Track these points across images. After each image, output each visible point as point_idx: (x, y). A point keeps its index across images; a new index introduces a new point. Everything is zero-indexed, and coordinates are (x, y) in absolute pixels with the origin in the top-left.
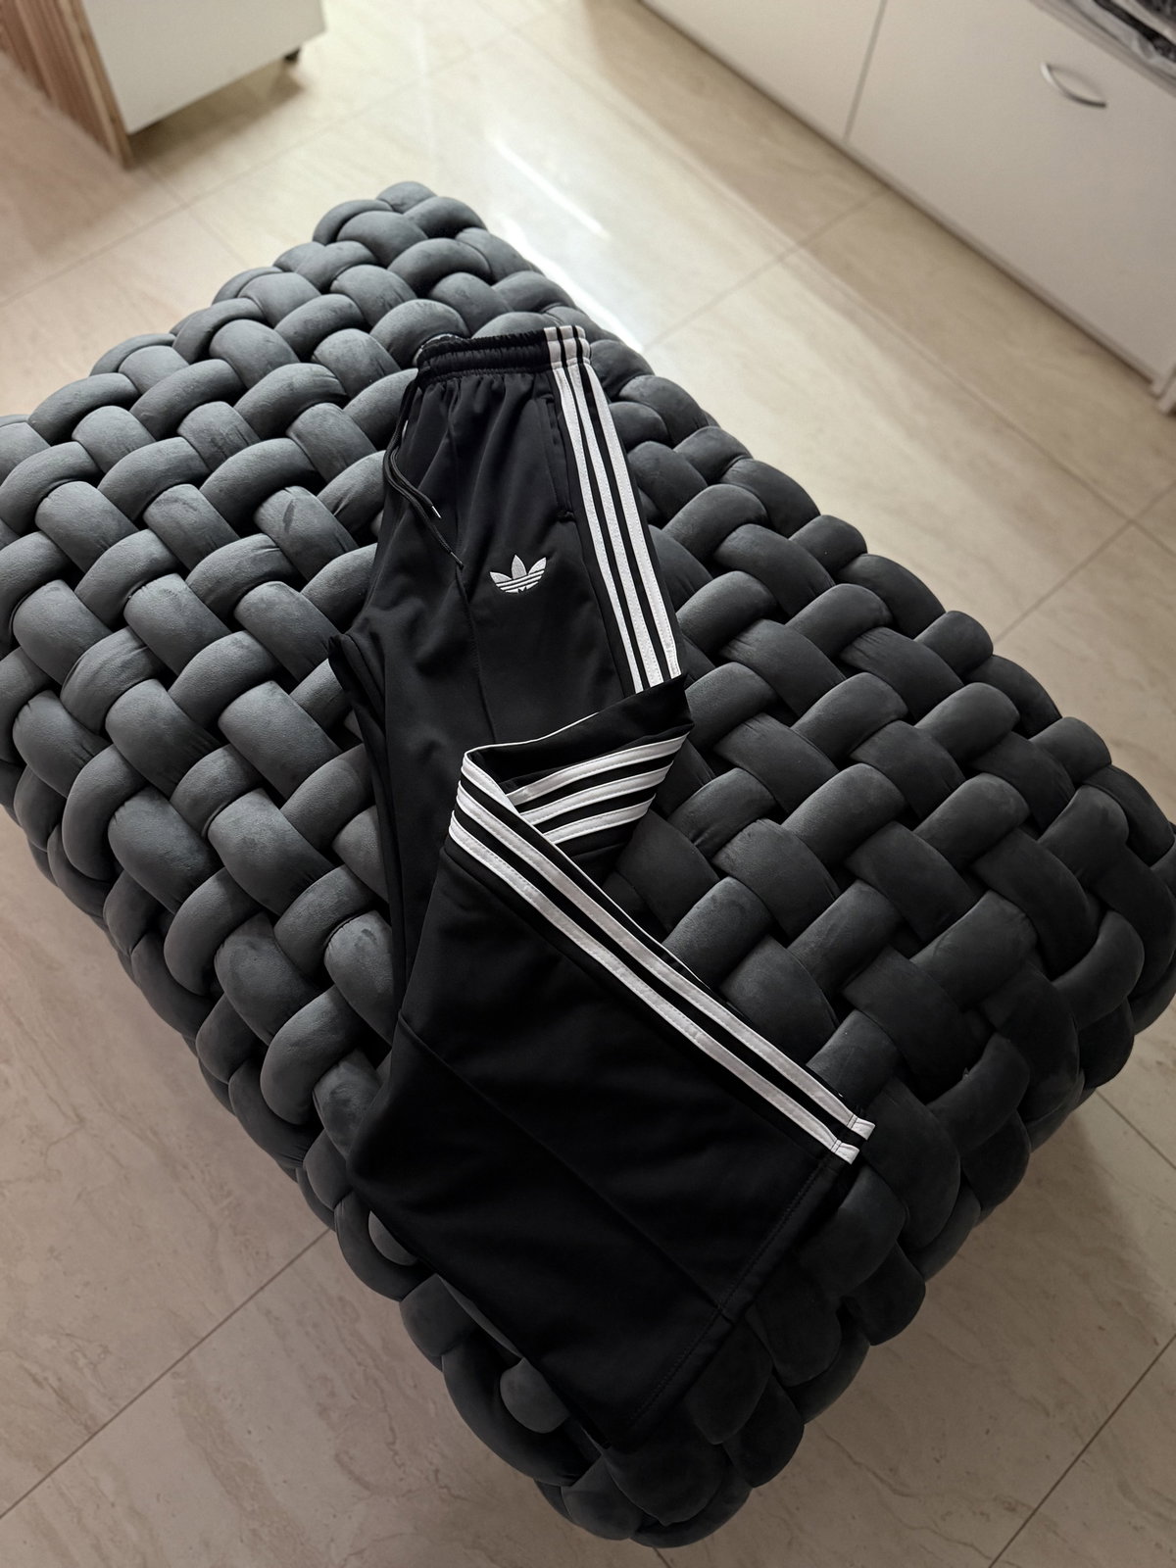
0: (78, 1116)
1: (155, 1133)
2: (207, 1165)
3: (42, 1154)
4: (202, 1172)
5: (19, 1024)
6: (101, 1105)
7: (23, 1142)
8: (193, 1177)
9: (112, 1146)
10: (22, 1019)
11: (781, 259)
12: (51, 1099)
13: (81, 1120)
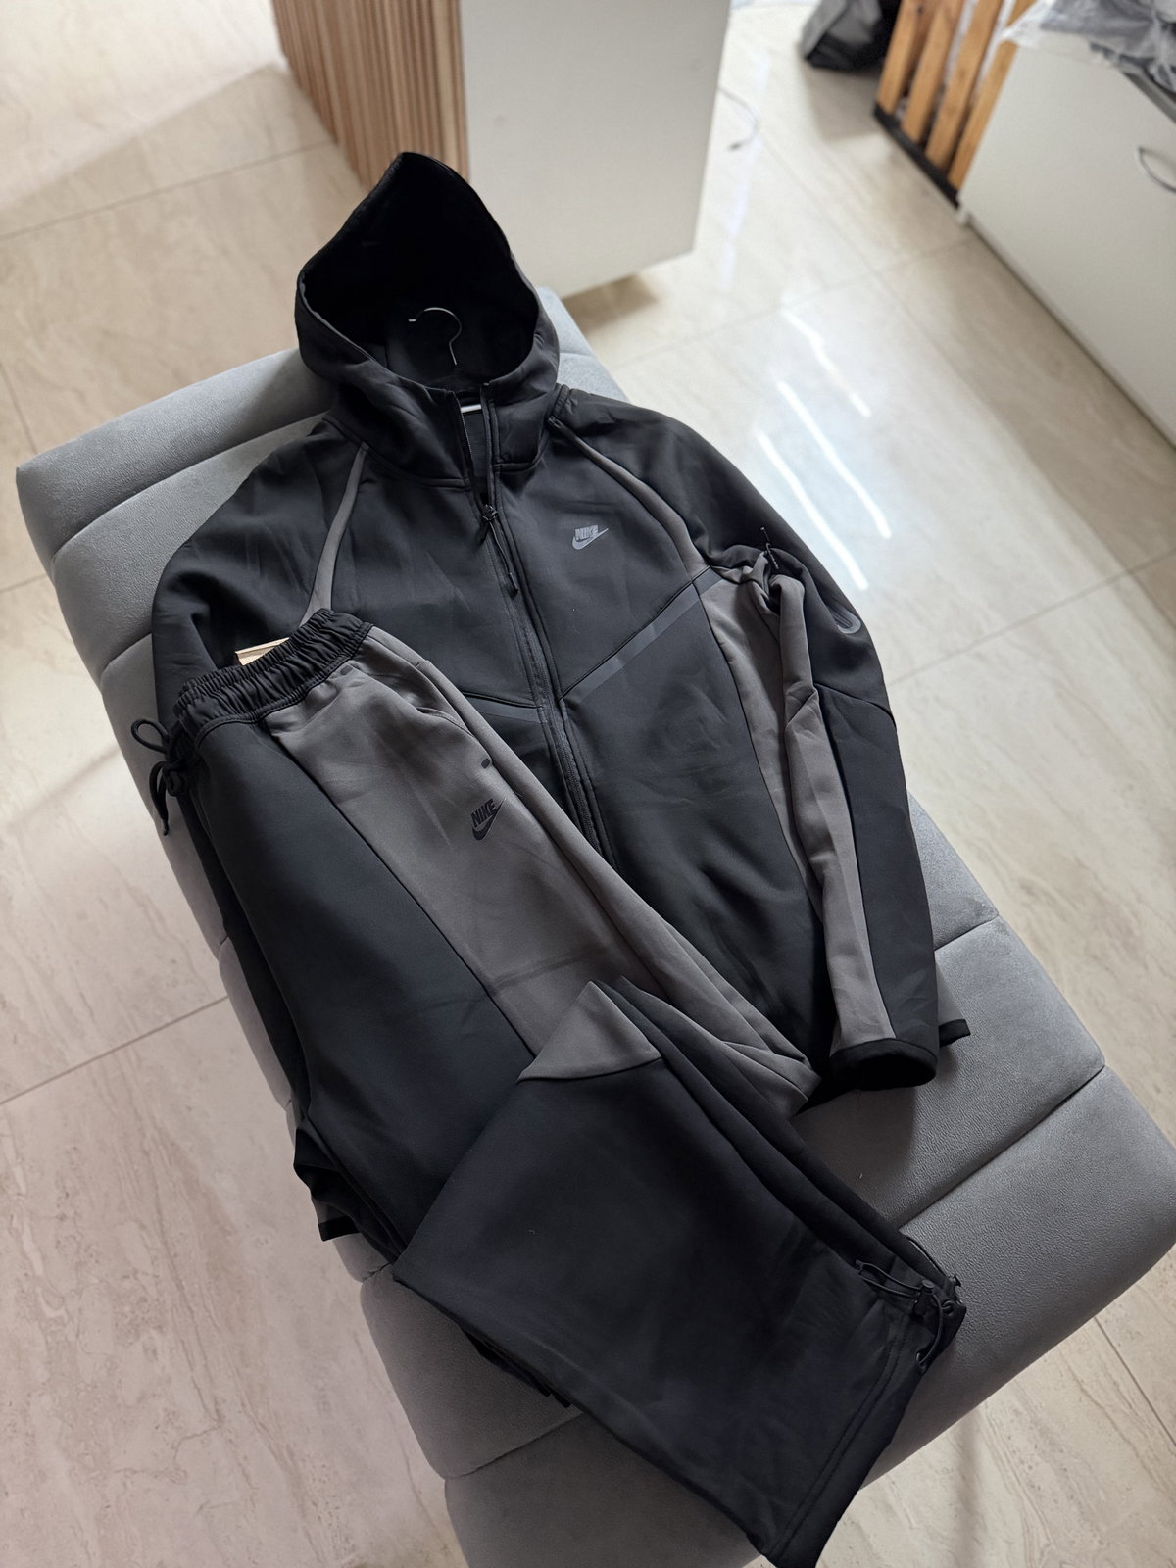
0: (217, 1411)
1: (292, 1455)
2: (337, 1508)
3: (173, 1448)
4: (330, 1513)
5: (180, 1287)
6: (243, 1405)
7: (157, 1428)
8: (319, 1518)
9: (245, 1458)
10: (184, 1283)
11: (1113, 581)
12: (196, 1386)
13: (220, 1417)
